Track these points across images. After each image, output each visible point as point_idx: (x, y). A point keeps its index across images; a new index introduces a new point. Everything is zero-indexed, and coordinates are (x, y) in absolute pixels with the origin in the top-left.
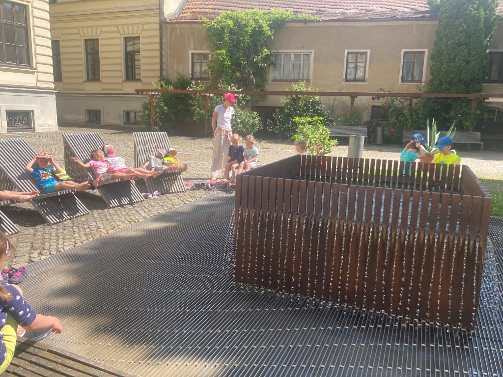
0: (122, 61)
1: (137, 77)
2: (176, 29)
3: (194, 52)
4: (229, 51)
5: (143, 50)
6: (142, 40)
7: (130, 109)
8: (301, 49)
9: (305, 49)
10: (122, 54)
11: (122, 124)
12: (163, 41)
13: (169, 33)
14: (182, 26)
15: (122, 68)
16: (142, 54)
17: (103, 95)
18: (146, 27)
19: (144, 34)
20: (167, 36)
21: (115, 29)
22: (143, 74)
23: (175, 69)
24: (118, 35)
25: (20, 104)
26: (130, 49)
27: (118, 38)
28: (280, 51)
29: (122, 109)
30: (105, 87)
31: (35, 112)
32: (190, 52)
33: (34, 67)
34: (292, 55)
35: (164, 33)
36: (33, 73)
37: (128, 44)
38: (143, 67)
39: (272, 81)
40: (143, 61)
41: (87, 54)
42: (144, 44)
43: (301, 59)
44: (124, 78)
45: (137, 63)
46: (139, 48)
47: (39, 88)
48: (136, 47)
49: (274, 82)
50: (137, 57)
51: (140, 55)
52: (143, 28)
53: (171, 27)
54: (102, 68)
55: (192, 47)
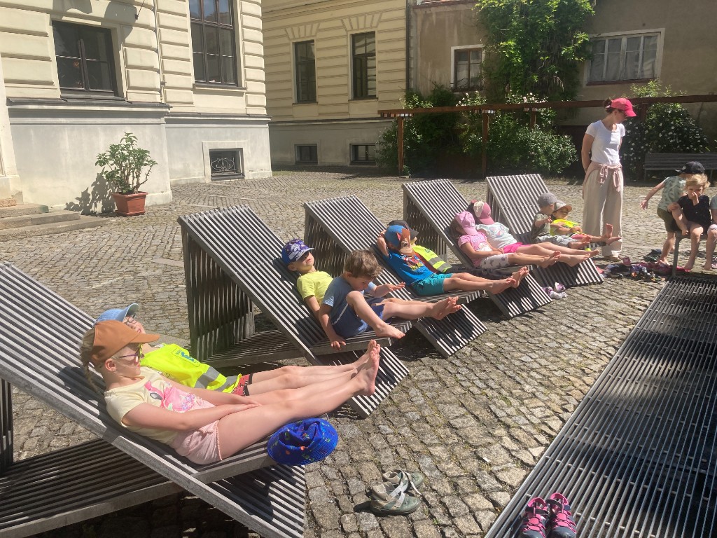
0: (348, 71)
1: (370, 93)
2: (431, 14)
3: (458, 48)
4: (519, 42)
5: (380, 52)
6: (378, 37)
7: (360, 141)
8: (641, 29)
9: (649, 28)
10: (348, 61)
11: (348, 164)
12: (412, 34)
13: (419, 22)
14: (441, 9)
15: (349, 81)
16: (378, 57)
17: (321, 123)
18: (385, 16)
19: (382, 27)
20: (417, 28)
21: (338, 23)
22: (379, 87)
23: (429, 77)
24: (343, 32)
25: (226, 140)
26: (360, 51)
27: (342, 37)
28: (603, 35)
29: (348, 142)
30: (324, 110)
31: (245, 151)
32: (453, 49)
33: (243, 86)
34: (624, 40)
35: (413, 23)
36: (241, 94)
37: (357, 44)
38: (379, 77)
39: (587, 85)
40: (379, 67)
41: (297, 64)
42: (381, 42)
43: (639, 45)
44: (350, 96)
45: (370, 72)
46: (375, 50)
47: (249, 116)
48: (369, 48)
49: (592, 87)
50: (370, 64)
51: (375, 59)
52: (380, 17)
53: (424, 12)
54: (319, 83)
55: (456, 40)
